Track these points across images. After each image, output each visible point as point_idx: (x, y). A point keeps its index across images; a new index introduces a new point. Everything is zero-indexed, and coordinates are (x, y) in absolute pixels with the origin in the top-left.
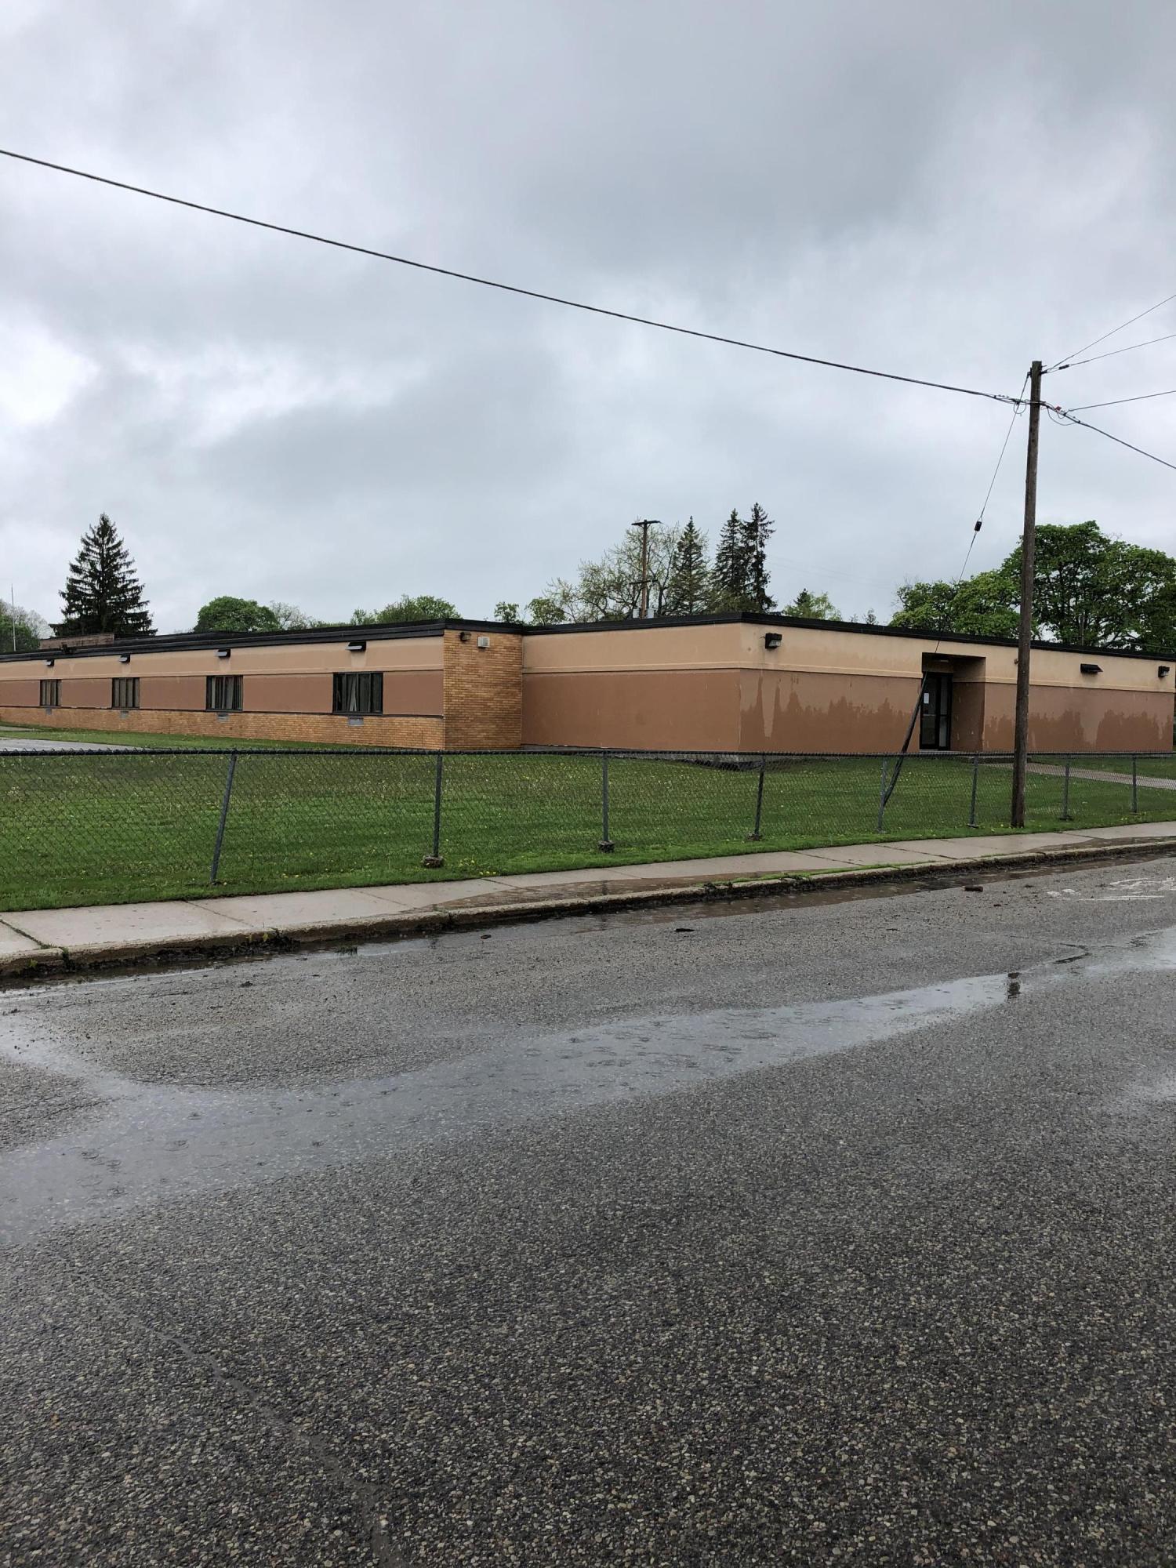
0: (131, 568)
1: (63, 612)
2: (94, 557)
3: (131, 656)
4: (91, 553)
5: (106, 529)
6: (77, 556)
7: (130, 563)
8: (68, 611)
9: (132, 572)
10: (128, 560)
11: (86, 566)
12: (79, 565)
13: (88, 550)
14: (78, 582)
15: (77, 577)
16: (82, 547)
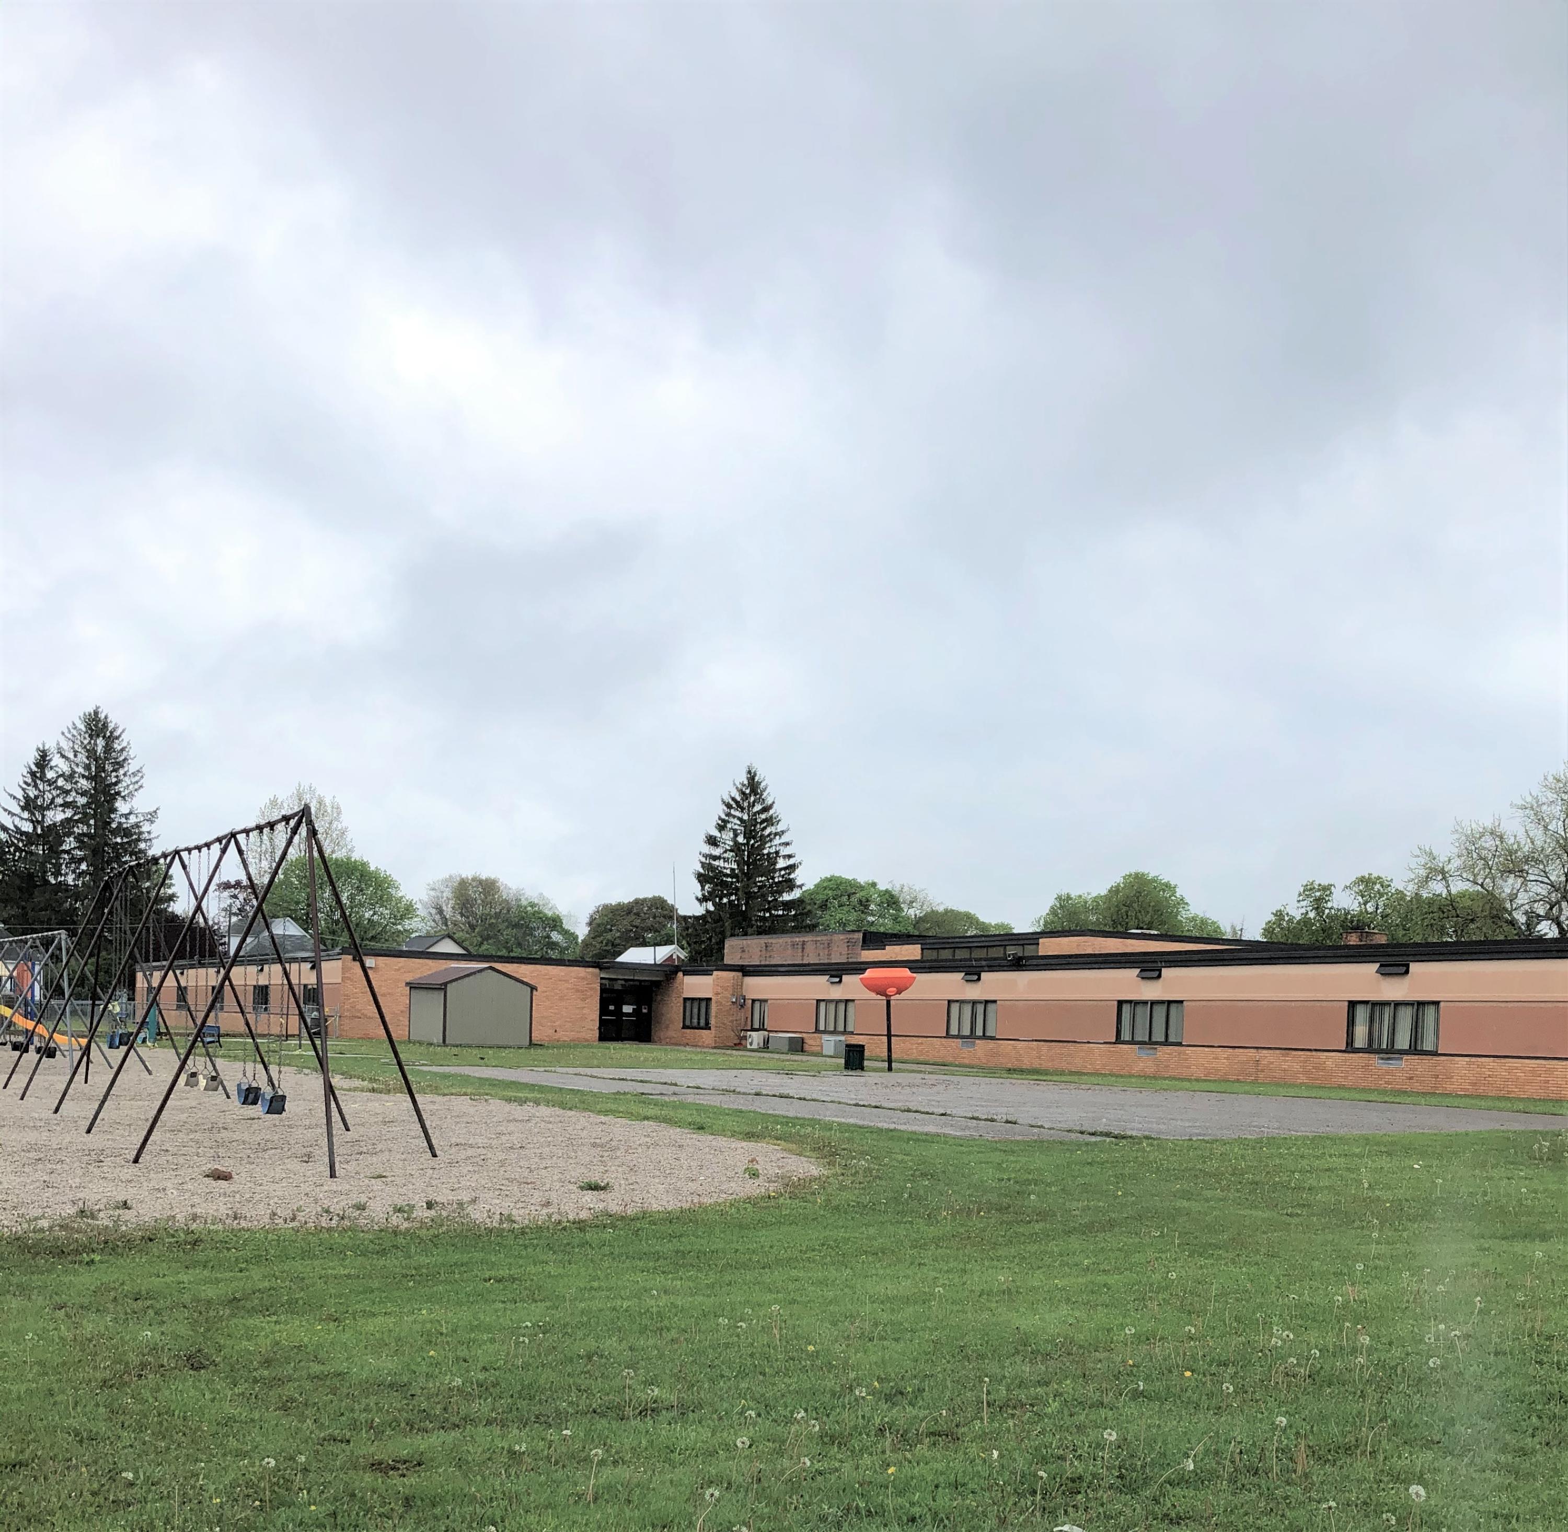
0: (784, 839)
1: (697, 898)
2: (735, 824)
3: (1163, 970)
4: (731, 819)
5: (753, 787)
6: (715, 821)
7: (783, 832)
8: (703, 900)
9: (787, 844)
10: (780, 828)
11: (727, 836)
12: (718, 835)
13: (728, 815)
14: (715, 858)
15: (717, 852)
16: (721, 811)
